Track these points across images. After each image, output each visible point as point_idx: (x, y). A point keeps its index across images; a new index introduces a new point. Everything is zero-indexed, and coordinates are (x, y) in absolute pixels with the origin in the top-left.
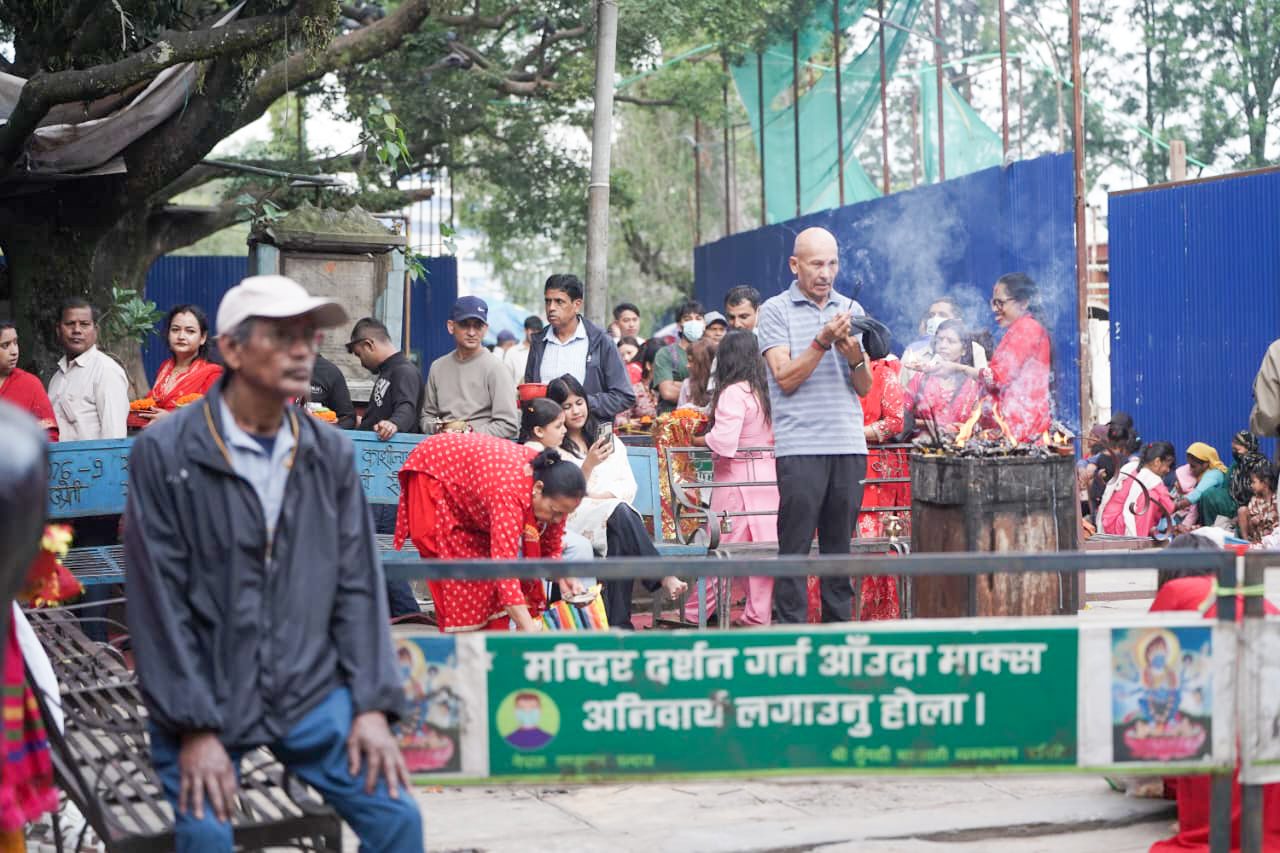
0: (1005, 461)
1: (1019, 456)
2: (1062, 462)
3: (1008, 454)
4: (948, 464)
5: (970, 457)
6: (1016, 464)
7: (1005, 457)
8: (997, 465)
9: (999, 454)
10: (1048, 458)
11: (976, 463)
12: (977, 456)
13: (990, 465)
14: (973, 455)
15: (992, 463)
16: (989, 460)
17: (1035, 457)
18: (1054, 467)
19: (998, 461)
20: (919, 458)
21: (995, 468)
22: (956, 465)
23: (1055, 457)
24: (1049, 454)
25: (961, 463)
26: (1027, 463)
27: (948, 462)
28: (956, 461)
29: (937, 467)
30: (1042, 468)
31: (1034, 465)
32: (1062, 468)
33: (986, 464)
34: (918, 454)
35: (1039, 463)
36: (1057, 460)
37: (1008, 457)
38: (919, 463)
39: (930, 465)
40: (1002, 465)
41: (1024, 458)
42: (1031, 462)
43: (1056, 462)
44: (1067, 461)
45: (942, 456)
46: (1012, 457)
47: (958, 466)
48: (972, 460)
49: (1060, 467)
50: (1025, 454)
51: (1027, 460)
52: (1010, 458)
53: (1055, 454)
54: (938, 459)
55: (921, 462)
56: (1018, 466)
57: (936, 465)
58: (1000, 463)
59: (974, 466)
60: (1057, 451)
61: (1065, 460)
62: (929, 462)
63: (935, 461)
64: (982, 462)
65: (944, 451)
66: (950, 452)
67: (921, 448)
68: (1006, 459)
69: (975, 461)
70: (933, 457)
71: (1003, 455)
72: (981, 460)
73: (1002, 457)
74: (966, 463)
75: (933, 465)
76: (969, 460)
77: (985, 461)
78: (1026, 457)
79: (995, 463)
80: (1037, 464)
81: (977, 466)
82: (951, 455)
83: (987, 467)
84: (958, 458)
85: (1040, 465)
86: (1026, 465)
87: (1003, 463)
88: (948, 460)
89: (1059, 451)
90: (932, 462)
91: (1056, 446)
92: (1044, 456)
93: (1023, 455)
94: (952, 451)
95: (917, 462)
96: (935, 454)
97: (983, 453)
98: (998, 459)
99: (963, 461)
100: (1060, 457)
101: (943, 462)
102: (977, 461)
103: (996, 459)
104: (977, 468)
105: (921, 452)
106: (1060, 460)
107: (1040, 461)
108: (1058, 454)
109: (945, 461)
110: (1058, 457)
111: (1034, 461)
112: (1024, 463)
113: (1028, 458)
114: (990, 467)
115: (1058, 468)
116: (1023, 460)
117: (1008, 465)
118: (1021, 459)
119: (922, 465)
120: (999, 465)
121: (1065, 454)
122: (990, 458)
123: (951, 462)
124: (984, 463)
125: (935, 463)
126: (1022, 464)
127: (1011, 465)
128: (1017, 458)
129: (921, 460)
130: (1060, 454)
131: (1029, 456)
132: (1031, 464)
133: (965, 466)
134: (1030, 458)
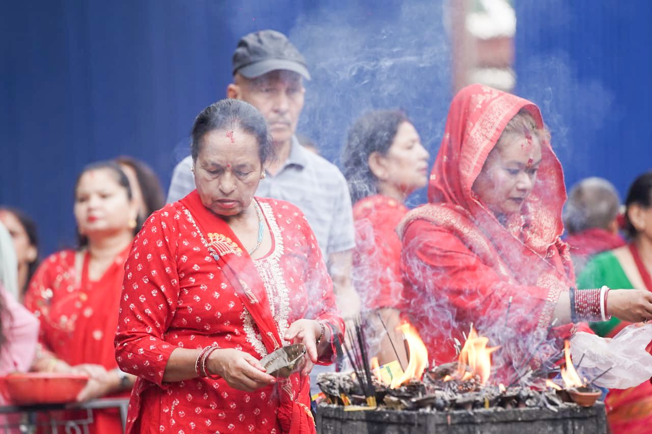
0: (487, 416)
1: (509, 408)
2: (582, 419)
3: (491, 404)
4: (389, 423)
5: (428, 410)
6: (506, 422)
7: (487, 409)
8: (474, 423)
9: (475, 404)
10: (562, 411)
11: (440, 420)
12: (440, 408)
13: (461, 424)
14: (433, 406)
15: (466, 420)
16: (460, 415)
17: (536, 410)
18: (570, 427)
19: (476, 417)
20: (333, 412)
21: (471, 427)
22: (404, 424)
23: (571, 410)
24: (562, 405)
25: (412, 421)
26: (524, 419)
27: (388, 419)
28: (402, 417)
29: (369, 428)
30: (550, 428)
31: (536, 424)
32: (583, 428)
33: (456, 421)
34: (331, 406)
35: (544, 420)
36: (575, 415)
37: (492, 410)
38: (333, 422)
39: (353, 425)
40: (482, 423)
41: (519, 411)
42: (531, 419)
43: (573, 418)
44: (592, 416)
45: (376, 409)
46: (500, 409)
47: (407, 426)
48: (431, 415)
49: (580, 427)
50: (521, 405)
51: (524, 415)
52: (496, 412)
53: (571, 404)
54: (368, 413)
55: (337, 419)
56: (509, 425)
57: (365, 424)
58: (479, 421)
59: (437, 425)
60: (572, 398)
61: (588, 415)
62: (352, 420)
63: (363, 417)
64: (449, 417)
65: (380, 400)
66: (392, 402)
67: (336, 395)
68: (489, 412)
69: (437, 417)
70: (359, 411)
71: (482, 405)
72: (447, 415)
73: (481, 410)
74: (422, 421)
75: (359, 424)
76: (425, 415)
77: (453, 416)
78: (522, 409)
79: (472, 420)
80: (541, 422)
81: (441, 425)
82: (393, 406)
83: (457, 427)
84: (406, 412)
85: (546, 423)
86: (522, 424)
87: (484, 420)
88: (387, 415)
89: (576, 400)
90: (357, 420)
91: (571, 390)
92: (552, 408)
93: (517, 406)
94: (394, 399)
95: (329, 418)
96: (362, 405)
97: (449, 402)
98: (475, 413)
99: (416, 417)
100: (580, 408)
101: (379, 419)
102: (440, 415)
103: (471, 413)
104: (440, 429)
105: (336, 402)
106: (578, 416)
107: (545, 416)
108: (575, 405)
109: (382, 417)
110: (577, 409)
111: (534, 416)
112: (520, 419)
113: (525, 412)
114: (463, 428)
115: (577, 427)
116: (518, 414)
117: (493, 423)
118: (515, 412)
119: (339, 424)
120: (477, 424)
121: (587, 406)
122: (463, 411)
123: (394, 419)
124: (451, 420)
125: (362, 420)
126: (516, 421)
127: (498, 423)
128: (507, 412)
129: (337, 416)
130: (579, 404)
131: (528, 409)
132: (532, 422)
133: (419, 425)
134: (528, 411)
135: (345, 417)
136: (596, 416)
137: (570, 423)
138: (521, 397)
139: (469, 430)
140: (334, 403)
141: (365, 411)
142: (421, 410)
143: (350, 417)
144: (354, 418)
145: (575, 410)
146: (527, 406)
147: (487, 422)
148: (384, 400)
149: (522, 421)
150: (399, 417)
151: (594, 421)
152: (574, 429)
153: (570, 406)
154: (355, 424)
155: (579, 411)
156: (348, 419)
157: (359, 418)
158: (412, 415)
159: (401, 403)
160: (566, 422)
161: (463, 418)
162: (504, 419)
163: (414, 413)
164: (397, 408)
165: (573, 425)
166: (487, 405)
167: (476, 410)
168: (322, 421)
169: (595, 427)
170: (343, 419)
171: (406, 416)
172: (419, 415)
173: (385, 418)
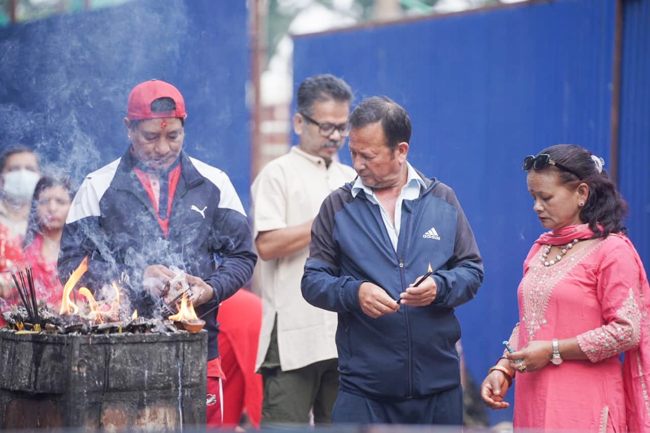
0: (120, 339)
1: (137, 333)
2: (190, 342)
3: (124, 330)
4: (47, 343)
5: (75, 334)
6: (134, 343)
7: (121, 334)
8: (110, 344)
9: (112, 330)
11: (83, 341)
12: (84, 333)
13: (100, 344)
14: (80, 331)
15: (103, 341)
16: (99, 337)
17: (156, 335)
18: (181, 347)
19: (111, 339)
20: (10, 335)
21: (107, 347)
22: (58, 344)
23: (182, 335)
24: (176, 331)
25: (63, 342)
26: (148, 341)
27: (47, 340)
28: (57, 338)
29: (33, 346)
30: (166, 348)
31: (157, 345)
32: (190, 348)
33: (95, 342)
34: (10, 331)
35: (163, 342)
36: (185, 339)
37: (123, 334)
38: (10, 342)
39: (23, 345)
40: (116, 343)
41: (144, 336)
42: (153, 341)
43: (184, 341)
44: (197, 340)
45: (40, 333)
46: (130, 334)
47: (60, 345)
48: (77, 337)
49: (188, 347)
50: (146, 331)
51: (147, 339)
52: (126, 335)
53: (183, 331)
54: (35, 336)
55: (12, 340)
56: (136, 346)
57: (31, 344)
58: (114, 342)
59: (81, 345)
60: (185, 327)
61: (195, 339)
62: (23, 341)
63: (30, 339)
64: (90, 339)
65: (43, 327)
66: (51, 328)
67: (13, 323)
68: (121, 336)
69: (81, 339)
70: (28, 334)
71: (117, 331)
72: (89, 338)
73: (116, 334)
74: (70, 342)
75: (27, 344)
76: (72, 337)
77: (94, 338)
78: (147, 334)
79: (108, 341)
80: (160, 343)
81: (84, 345)
82: (52, 331)
83: (96, 346)
84: (59, 335)
85: (164, 344)
86: (146, 345)
87: (117, 342)
88: (47, 337)
89: (187, 328)
90: (26, 341)
91: (184, 321)
92: (168, 334)
93: (144, 332)
94: (52, 326)
95: (8, 340)
96: (32, 330)
97: (91, 329)
98: (110, 337)
99: (66, 339)
100: (189, 334)
101: (41, 340)
102: (83, 338)
103: (108, 336)
104: (83, 348)
105: (14, 328)
106: (188, 339)
107: (163, 339)
108: (186, 331)
109: (43, 339)
110: (187, 335)
111: (155, 339)
112: (144, 341)
113: (149, 336)
114: (101, 347)
115: (186, 348)
116: (143, 337)
117: (124, 343)
118: (141, 336)
119: (14, 344)
120: (112, 344)
121: (195, 332)
122: (102, 335)
123: (51, 340)
124: (92, 342)
125: (30, 341)
126: (141, 342)
127: (127, 344)
128: (135, 336)
129: (13, 338)
130: (189, 331)
131: (151, 334)
132: (153, 343)
133: (67, 344)
134: (151, 335)
135: (18, 339)
136: (201, 340)
137: (182, 344)
138: (147, 325)
139: (105, 349)
140: (12, 329)
141: (31, 334)
142: (70, 334)
143: (22, 339)
144: (24, 340)
145: (185, 335)
146: (151, 332)
147: (118, 343)
148: (46, 326)
149: (146, 342)
150: (54, 339)
151: (199, 343)
152: (184, 349)
153: (182, 333)
154: (24, 343)
155: (188, 336)
156: (20, 340)
157: (27, 340)
158: (63, 337)
159: (57, 329)
160: (178, 343)
161: (101, 340)
162: (133, 341)
163: (65, 335)
164: (54, 332)
165: (184, 346)
166: (120, 330)
167: (112, 335)
168: (3, 342)
169: (200, 347)
170: (16, 340)
171: (59, 338)
172: (68, 337)
173: (45, 339)
